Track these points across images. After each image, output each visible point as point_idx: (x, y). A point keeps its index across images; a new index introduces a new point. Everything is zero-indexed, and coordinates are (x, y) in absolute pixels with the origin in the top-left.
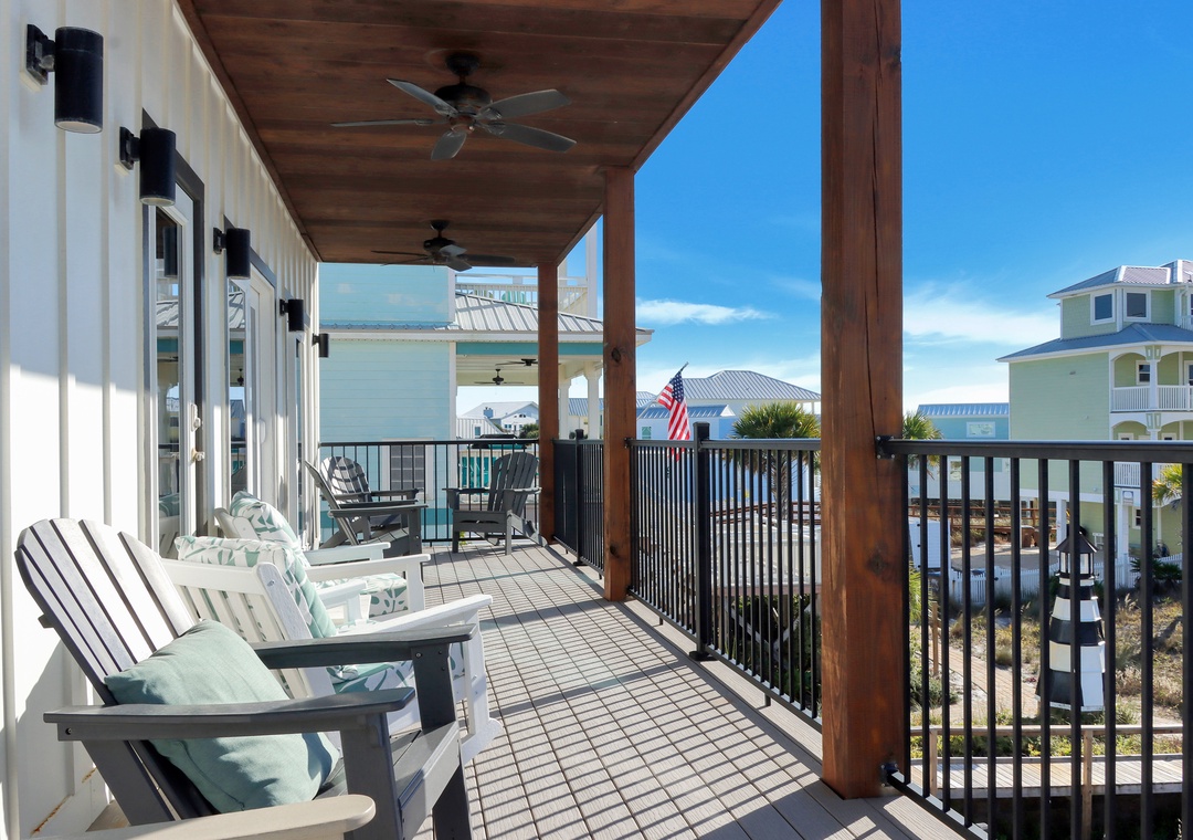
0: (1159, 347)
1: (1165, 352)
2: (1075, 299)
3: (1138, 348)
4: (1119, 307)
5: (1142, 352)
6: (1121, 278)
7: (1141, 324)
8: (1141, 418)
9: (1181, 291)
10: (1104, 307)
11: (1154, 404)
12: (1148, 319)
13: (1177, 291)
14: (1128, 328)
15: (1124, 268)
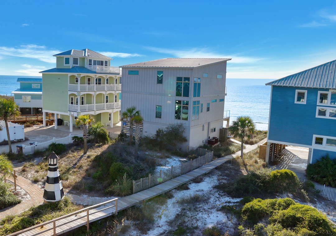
0: (80, 74)
1: (82, 76)
2: (60, 57)
3: (76, 74)
4: (71, 61)
5: (76, 75)
6: (72, 54)
7: (76, 66)
8: (76, 93)
9: (87, 58)
10: (67, 61)
11: (79, 90)
12: (78, 65)
13: (86, 58)
14: (73, 67)
15: (73, 50)
